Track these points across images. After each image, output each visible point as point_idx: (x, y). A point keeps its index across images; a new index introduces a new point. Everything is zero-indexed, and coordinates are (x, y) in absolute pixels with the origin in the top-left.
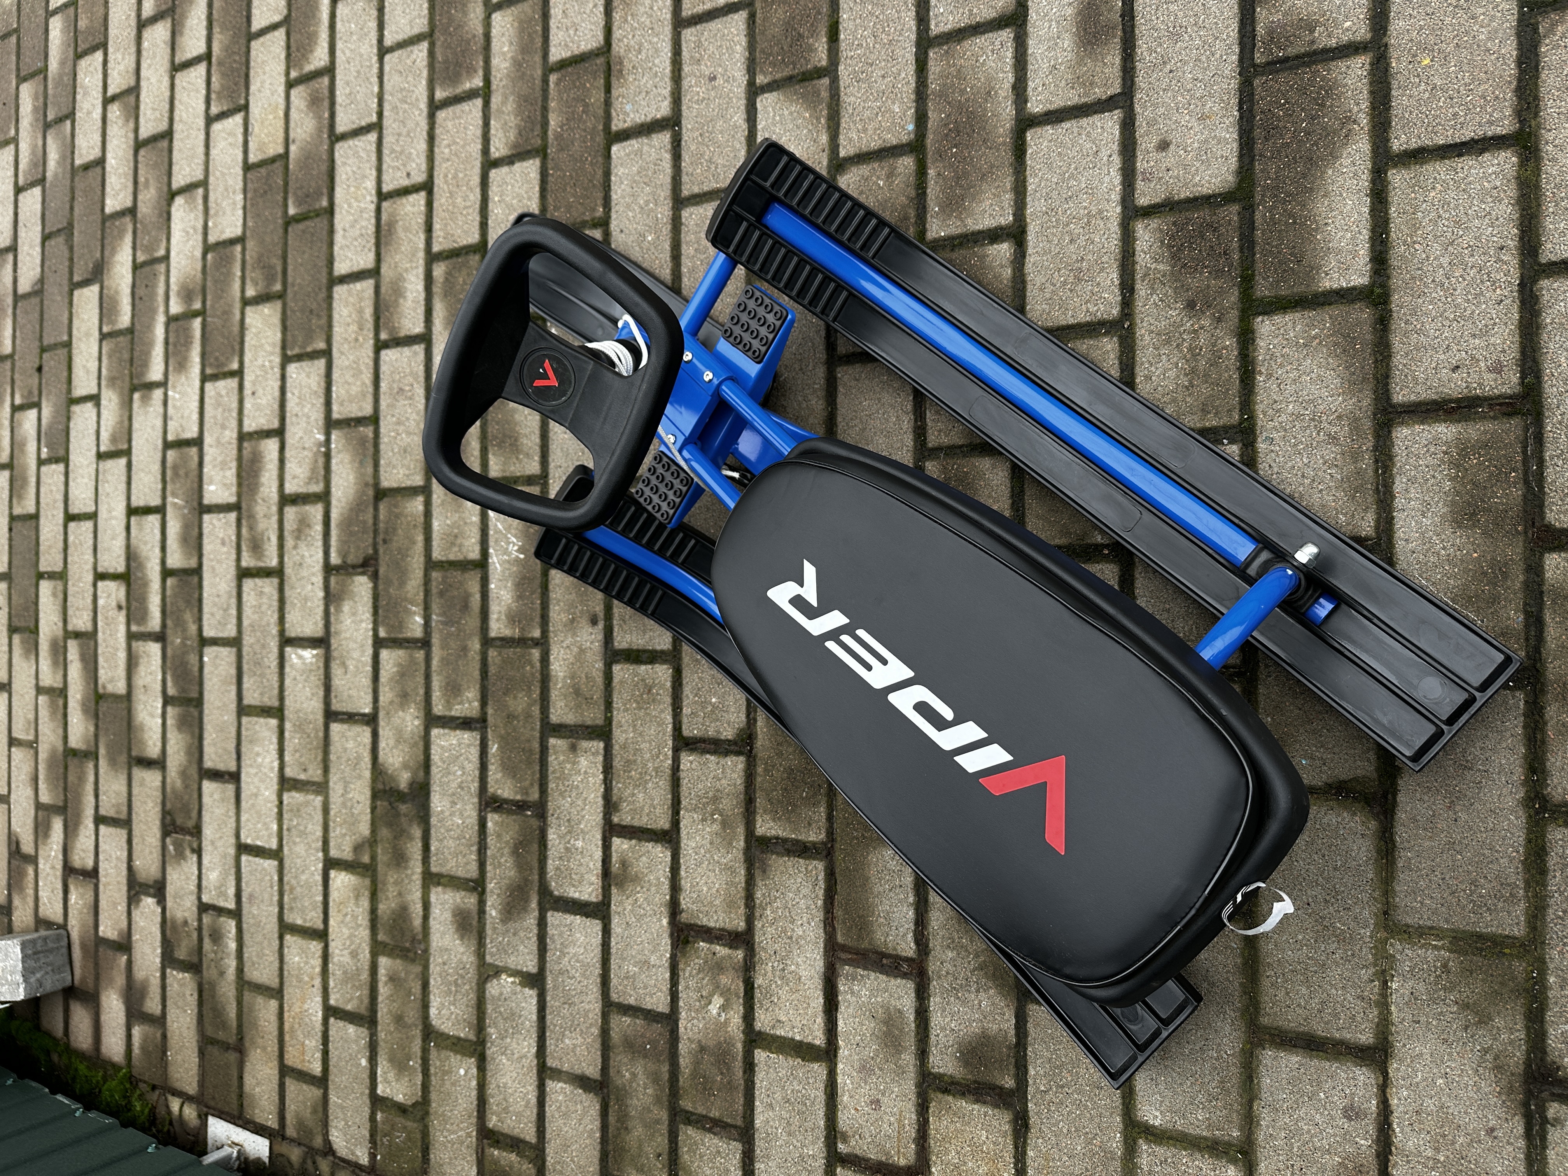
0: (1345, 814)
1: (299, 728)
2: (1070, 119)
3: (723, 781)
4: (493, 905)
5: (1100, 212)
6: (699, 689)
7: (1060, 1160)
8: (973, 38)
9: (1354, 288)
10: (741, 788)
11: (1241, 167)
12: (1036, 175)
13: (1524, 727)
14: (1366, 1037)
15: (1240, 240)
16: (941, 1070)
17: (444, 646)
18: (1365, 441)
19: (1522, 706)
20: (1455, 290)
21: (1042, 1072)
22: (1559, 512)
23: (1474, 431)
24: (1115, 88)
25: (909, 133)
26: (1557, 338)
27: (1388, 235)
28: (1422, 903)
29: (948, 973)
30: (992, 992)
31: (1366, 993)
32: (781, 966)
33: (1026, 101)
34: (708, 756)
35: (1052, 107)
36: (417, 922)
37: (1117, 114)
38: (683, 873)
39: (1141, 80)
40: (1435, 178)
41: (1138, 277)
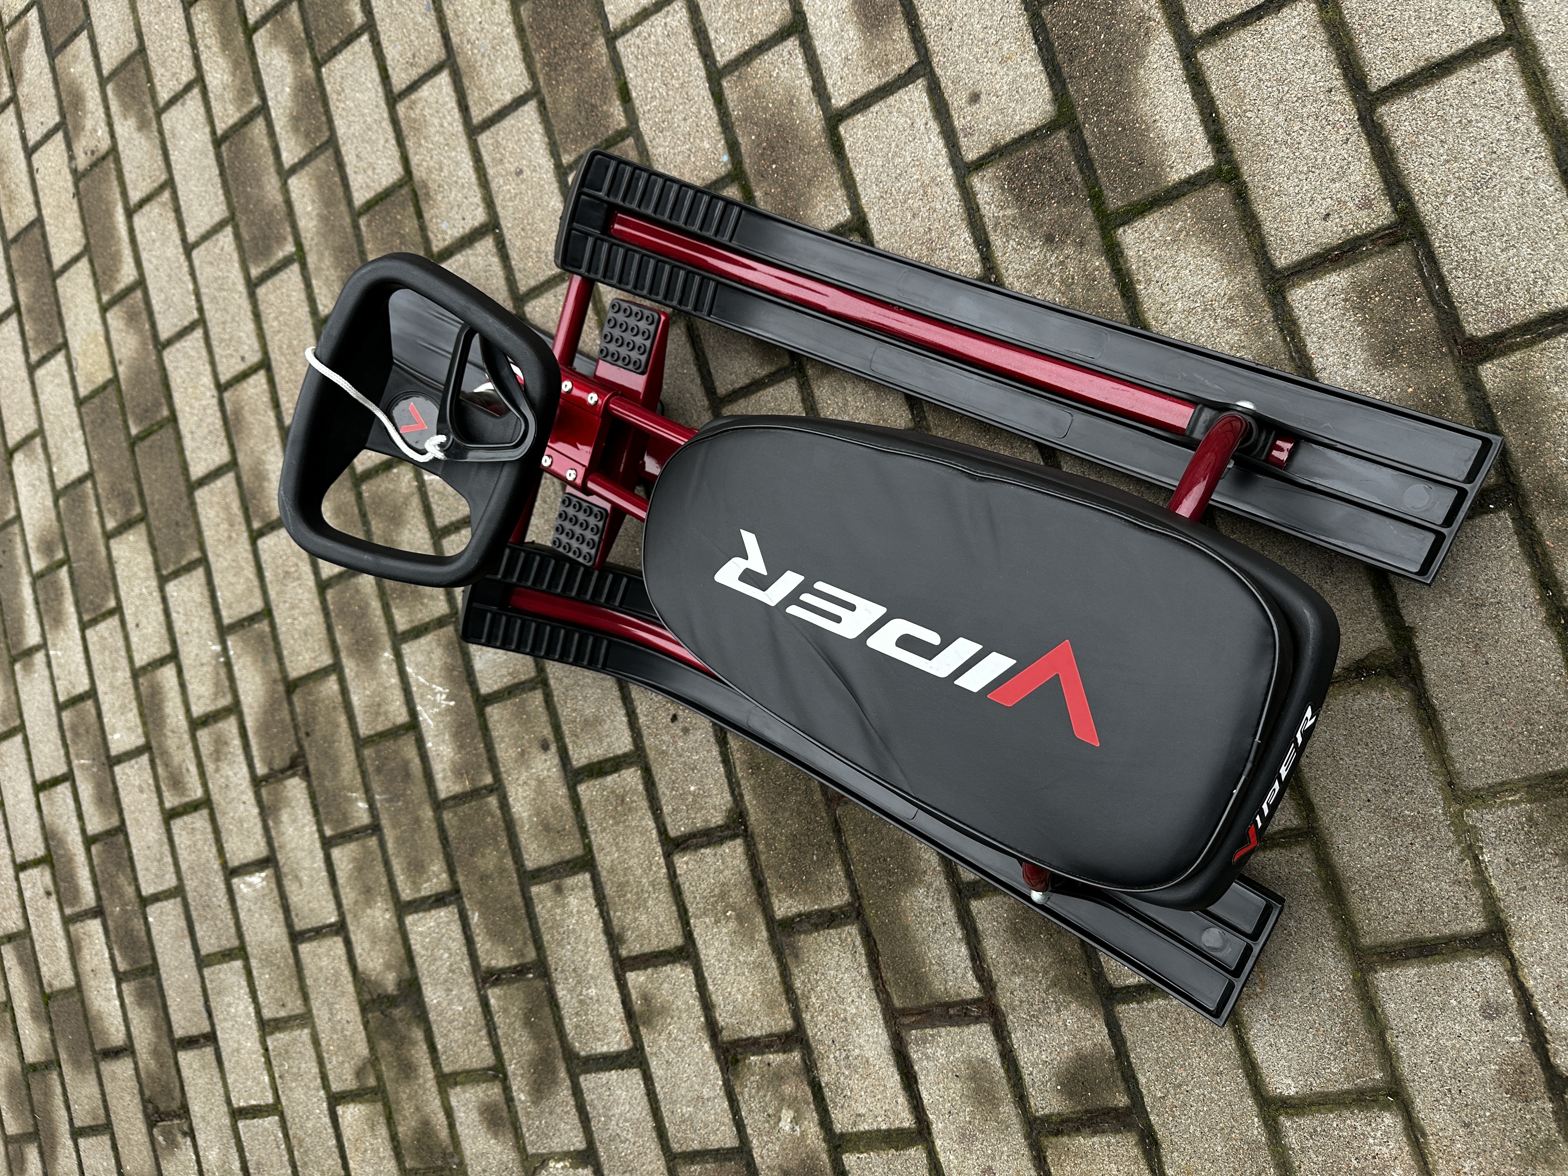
0: (1374, 694)
1: (266, 961)
2: (877, 101)
3: (726, 872)
4: (519, 1088)
5: (933, 179)
6: (674, 782)
7: (1203, 1169)
8: (761, 57)
9: (1202, 173)
10: (747, 873)
11: (1055, 95)
12: (860, 165)
13: (1520, 545)
14: (1476, 923)
15: (1077, 162)
16: (1047, 1111)
17: (395, 825)
18: (1264, 314)
19: (1511, 525)
20: (1299, 143)
21: (1153, 1077)
22: (1477, 322)
23: (1366, 270)
24: (912, 59)
25: (725, 165)
26: (1414, 157)
27: (1217, 112)
28: (1483, 761)
29: (1021, 1002)
30: (1073, 1006)
31: (1461, 876)
32: (844, 1054)
33: (829, 99)
34: (703, 851)
35: (856, 96)
36: (444, 1134)
37: (921, 83)
38: (711, 987)
39: (933, 45)
40: (1244, 46)
41: (989, 229)
